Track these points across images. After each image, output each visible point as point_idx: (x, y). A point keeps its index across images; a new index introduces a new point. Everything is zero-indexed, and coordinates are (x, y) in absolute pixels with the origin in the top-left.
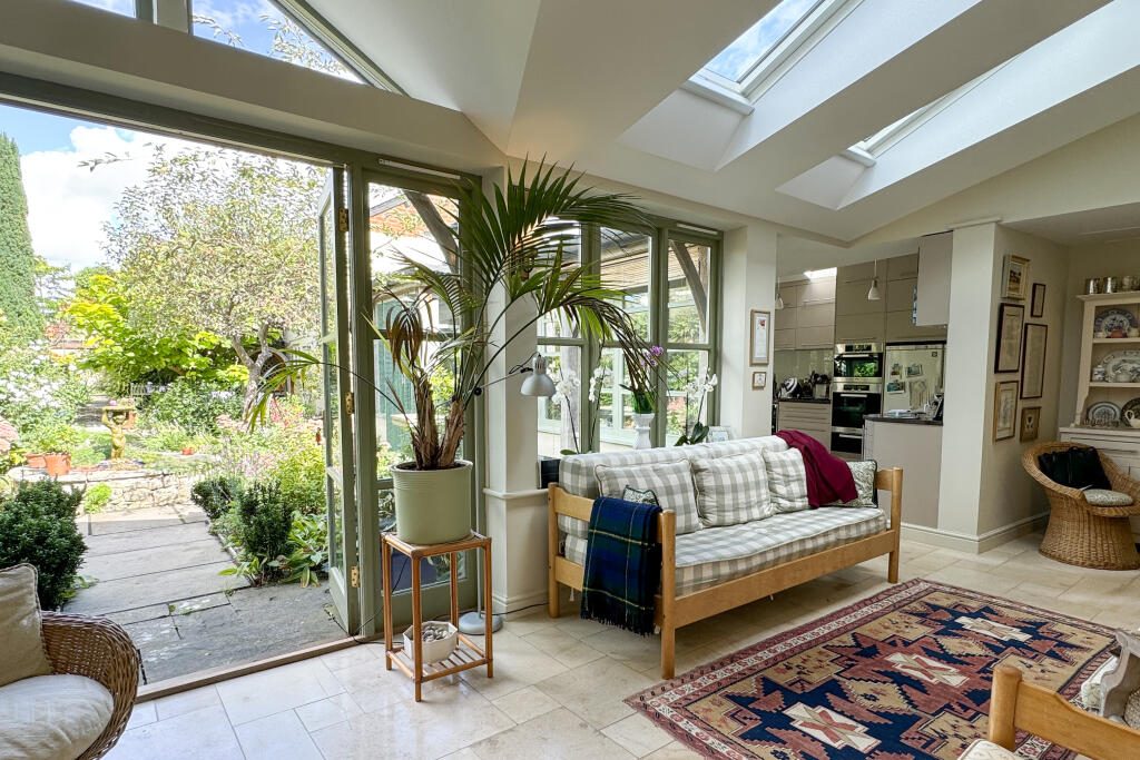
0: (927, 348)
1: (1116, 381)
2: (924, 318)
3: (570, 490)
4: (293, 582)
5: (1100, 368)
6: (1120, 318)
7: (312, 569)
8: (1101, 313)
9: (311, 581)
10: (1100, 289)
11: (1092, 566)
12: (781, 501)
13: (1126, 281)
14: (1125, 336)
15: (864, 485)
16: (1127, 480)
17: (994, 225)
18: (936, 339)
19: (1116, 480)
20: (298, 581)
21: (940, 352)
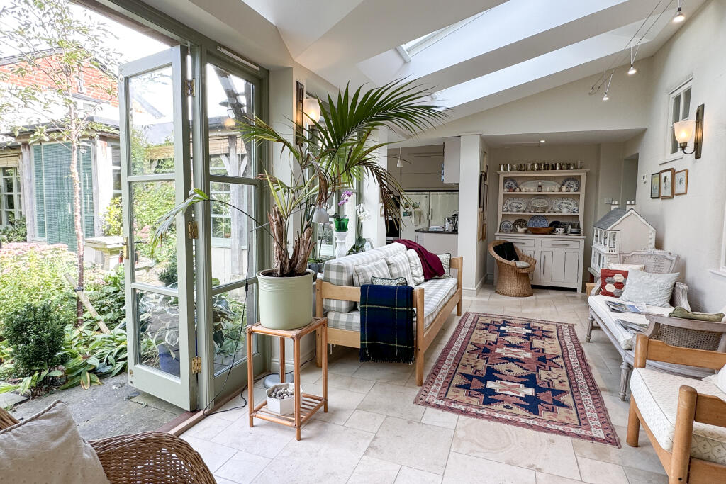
0: (422, 194)
1: (511, 211)
2: (447, 179)
3: (335, 282)
4: (72, 387)
5: (505, 206)
6: (511, 183)
7: (89, 372)
8: (506, 179)
9: (91, 382)
10: (505, 170)
11: (519, 296)
12: (416, 278)
13: (515, 166)
14: (514, 191)
15: (447, 267)
16: (524, 256)
17: (479, 136)
18: (454, 190)
19: (520, 256)
20: (78, 384)
21: (428, 196)
